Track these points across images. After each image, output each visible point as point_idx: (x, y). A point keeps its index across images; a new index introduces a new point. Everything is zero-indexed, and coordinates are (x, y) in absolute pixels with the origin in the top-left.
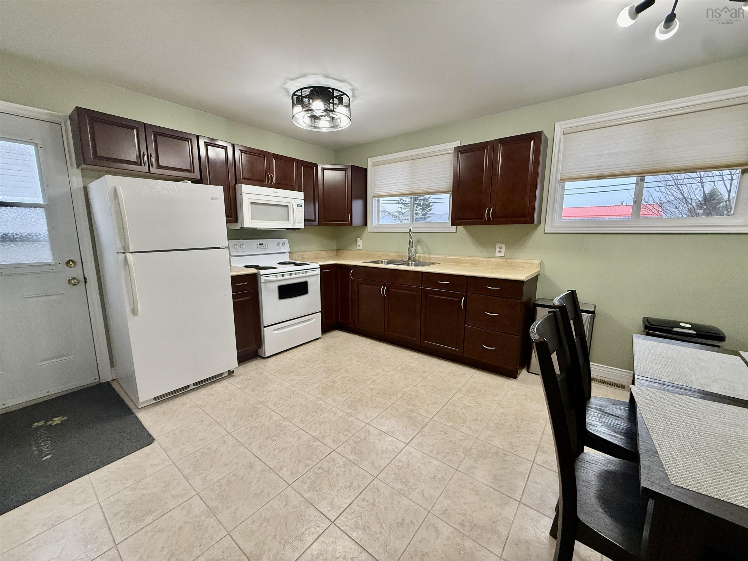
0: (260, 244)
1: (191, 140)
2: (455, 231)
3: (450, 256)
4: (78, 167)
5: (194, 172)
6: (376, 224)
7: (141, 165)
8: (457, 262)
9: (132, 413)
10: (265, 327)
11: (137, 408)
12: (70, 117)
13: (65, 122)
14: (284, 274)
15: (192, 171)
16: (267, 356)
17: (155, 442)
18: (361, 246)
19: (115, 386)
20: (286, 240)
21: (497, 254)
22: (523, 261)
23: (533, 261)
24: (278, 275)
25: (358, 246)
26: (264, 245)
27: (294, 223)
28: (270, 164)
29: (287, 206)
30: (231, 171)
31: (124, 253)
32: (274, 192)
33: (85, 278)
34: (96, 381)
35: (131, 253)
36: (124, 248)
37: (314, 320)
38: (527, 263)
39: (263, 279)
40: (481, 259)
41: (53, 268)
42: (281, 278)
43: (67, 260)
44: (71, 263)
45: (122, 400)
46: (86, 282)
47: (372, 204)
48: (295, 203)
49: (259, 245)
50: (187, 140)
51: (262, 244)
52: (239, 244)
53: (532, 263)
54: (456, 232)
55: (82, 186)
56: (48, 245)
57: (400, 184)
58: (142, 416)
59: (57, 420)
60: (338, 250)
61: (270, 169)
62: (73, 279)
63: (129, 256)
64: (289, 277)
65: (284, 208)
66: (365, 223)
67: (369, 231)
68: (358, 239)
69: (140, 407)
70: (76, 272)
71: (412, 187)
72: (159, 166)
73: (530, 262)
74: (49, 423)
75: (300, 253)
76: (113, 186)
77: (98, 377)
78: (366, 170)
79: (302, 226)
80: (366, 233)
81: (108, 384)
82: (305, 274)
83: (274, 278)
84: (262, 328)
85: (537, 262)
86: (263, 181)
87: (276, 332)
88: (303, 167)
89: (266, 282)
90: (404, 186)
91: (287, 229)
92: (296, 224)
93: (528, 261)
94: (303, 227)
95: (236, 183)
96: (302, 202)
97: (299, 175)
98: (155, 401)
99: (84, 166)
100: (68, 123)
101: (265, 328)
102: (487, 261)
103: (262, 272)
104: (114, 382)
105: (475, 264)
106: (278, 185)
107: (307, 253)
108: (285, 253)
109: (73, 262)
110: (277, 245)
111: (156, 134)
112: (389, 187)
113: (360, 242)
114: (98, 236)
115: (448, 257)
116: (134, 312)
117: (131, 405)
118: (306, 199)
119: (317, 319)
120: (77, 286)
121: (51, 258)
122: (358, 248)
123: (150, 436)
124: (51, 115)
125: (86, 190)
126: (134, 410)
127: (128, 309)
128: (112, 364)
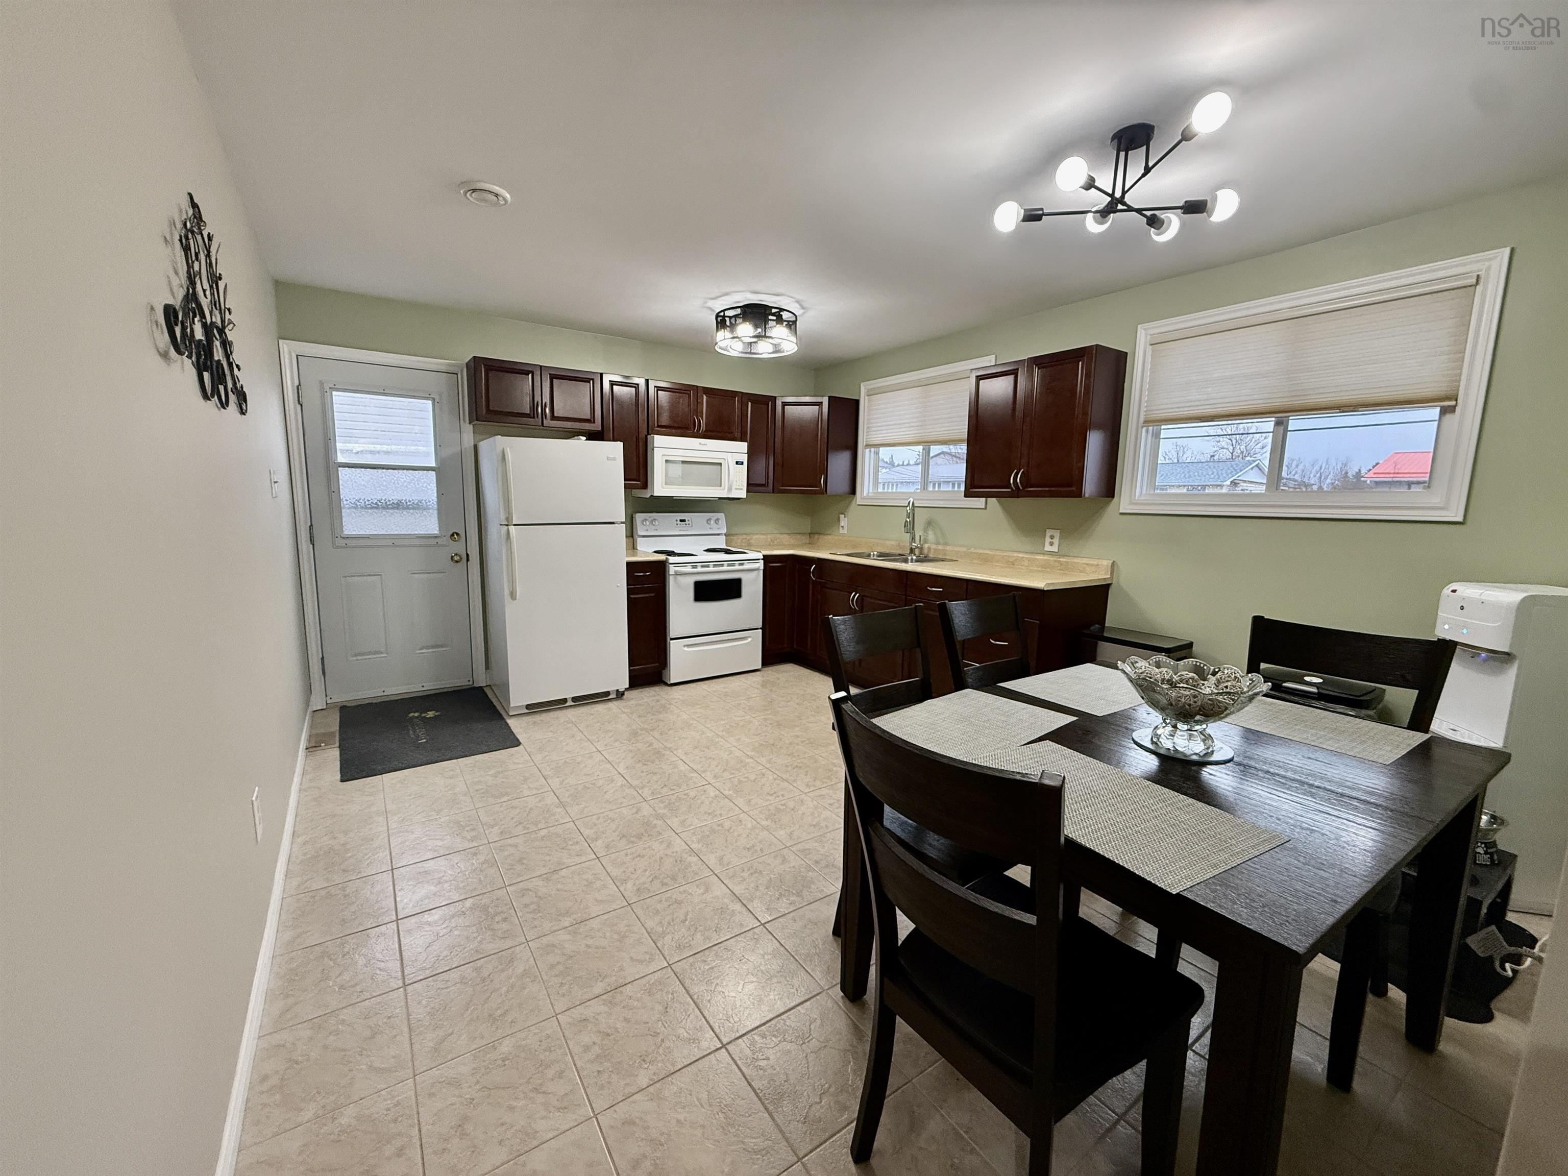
0: (681, 521)
1: (593, 380)
2: (983, 507)
3: (975, 548)
4: (470, 423)
5: (594, 422)
6: (871, 490)
7: (534, 417)
8: (985, 560)
9: (501, 717)
10: (672, 639)
11: (509, 715)
12: (467, 364)
13: (462, 371)
14: (705, 564)
15: (591, 421)
16: (672, 682)
17: (521, 747)
18: (846, 528)
19: (488, 691)
20: (721, 516)
21: (1048, 548)
22: (1085, 561)
23: (1100, 562)
24: (694, 565)
25: (841, 528)
26: (687, 522)
27: (730, 489)
28: (698, 403)
29: (720, 464)
30: (643, 417)
31: (507, 525)
32: (700, 444)
33: (467, 555)
34: (468, 683)
35: (515, 525)
36: (507, 519)
37: (750, 639)
38: (1092, 565)
39: (672, 570)
40: (1021, 555)
41: (437, 540)
42: (699, 569)
43: (451, 533)
44: (456, 536)
45: (494, 706)
46: (468, 560)
47: (866, 458)
48: (731, 459)
49: (679, 522)
50: (587, 380)
51: (684, 521)
52: (650, 519)
53: (1098, 565)
54: (986, 508)
55: (473, 444)
56: (436, 512)
57: (907, 425)
58: (511, 722)
59: (431, 714)
60: (811, 534)
61: (698, 412)
62: (456, 555)
63: (512, 528)
64: (711, 569)
65: (715, 467)
66: (853, 491)
67: (858, 503)
68: (842, 516)
69: (511, 714)
70: (458, 547)
71: (923, 431)
72: (553, 418)
73: (1096, 563)
74: (423, 715)
75: (745, 536)
76: (501, 449)
77: (471, 680)
78: (857, 402)
79: (743, 494)
80: (853, 507)
81: (481, 687)
82: (737, 567)
83: (688, 569)
84: (668, 640)
85: (1106, 563)
86: (687, 428)
87: (686, 649)
88: (750, 403)
89: (677, 574)
90: (911, 429)
91: (720, 498)
92: (733, 490)
93: (1092, 562)
94: (745, 496)
95: (648, 434)
96: (744, 458)
97: (744, 415)
98: (528, 711)
99: (476, 422)
100: (465, 370)
101: (671, 641)
102: (1029, 560)
103: (672, 559)
104: (488, 688)
105: (1012, 564)
106: (709, 433)
107: (757, 537)
108: (718, 535)
109: (457, 534)
110: (705, 522)
111: (553, 377)
112: (889, 431)
113: (844, 522)
114: (485, 508)
115: (972, 550)
116: (513, 595)
117: (502, 712)
118: (751, 453)
119: (755, 640)
120: (459, 564)
121: (437, 529)
122: (841, 531)
123: (518, 740)
124: (449, 365)
125: (476, 448)
126: (505, 717)
127: (507, 592)
128: (487, 667)
